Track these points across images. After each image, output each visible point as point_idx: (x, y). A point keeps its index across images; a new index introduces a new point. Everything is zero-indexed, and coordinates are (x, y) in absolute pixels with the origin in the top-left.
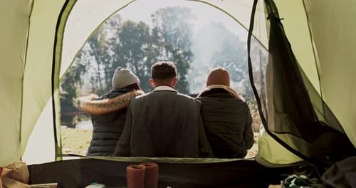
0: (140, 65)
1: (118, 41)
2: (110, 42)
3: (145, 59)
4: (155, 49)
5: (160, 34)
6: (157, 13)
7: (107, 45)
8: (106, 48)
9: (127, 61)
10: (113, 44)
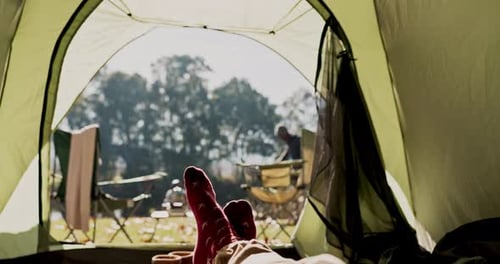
0: (133, 133)
1: (102, 98)
2: (90, 99)
3: (141, 124)
4: (155, 111)
5: (162, 91)
6: (159, 61)
7: (85, 104)
8: (84, 108)
9: (113, 126)
10: (94, 102)
